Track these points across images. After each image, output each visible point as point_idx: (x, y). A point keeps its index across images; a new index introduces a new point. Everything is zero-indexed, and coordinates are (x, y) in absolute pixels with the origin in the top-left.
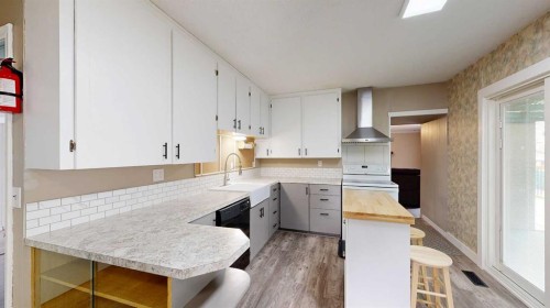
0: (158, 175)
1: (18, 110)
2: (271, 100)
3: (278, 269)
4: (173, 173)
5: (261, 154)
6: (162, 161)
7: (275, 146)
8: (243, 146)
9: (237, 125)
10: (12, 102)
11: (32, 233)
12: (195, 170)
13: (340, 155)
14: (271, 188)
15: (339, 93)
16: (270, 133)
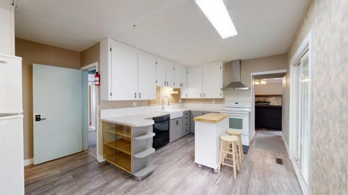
0: (135, 104)
1: (99, 85)
2: (187, 69)
3: (181, 147)
4: (140, 103)
5: (183, 96)
6: (134, 99)
7: (190, 93)
8: (172, 92)
9: (166, 84)
10: (98, 83)
11: (103, 118)
12: (149, 103)
13: (221, 97)
14: (184, 112)
15: (221, 64)
16: (187, 86)
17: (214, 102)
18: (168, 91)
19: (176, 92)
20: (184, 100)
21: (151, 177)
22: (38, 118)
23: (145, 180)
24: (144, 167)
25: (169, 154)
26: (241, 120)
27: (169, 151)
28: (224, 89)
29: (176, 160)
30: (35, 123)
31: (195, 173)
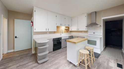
0: (48, 33)
7: (73, 28)
10: (32, 25)
13: (86, 30)
14: (69, 36)
15: (86, 15)
16: (72, 25)
17: (83, 32)
18: (63, 28)
19: (67, 28)
20: (71, 31)
21: (45, 63)
22: (16, 37)
23: (42, 64)
24: (44, 58)
25: (59, 53)
26: (96, 41)
27: (60, 52)
28: (88, 26)
29: (61, 56)
30: (15, 39)
31: (66, 65)
